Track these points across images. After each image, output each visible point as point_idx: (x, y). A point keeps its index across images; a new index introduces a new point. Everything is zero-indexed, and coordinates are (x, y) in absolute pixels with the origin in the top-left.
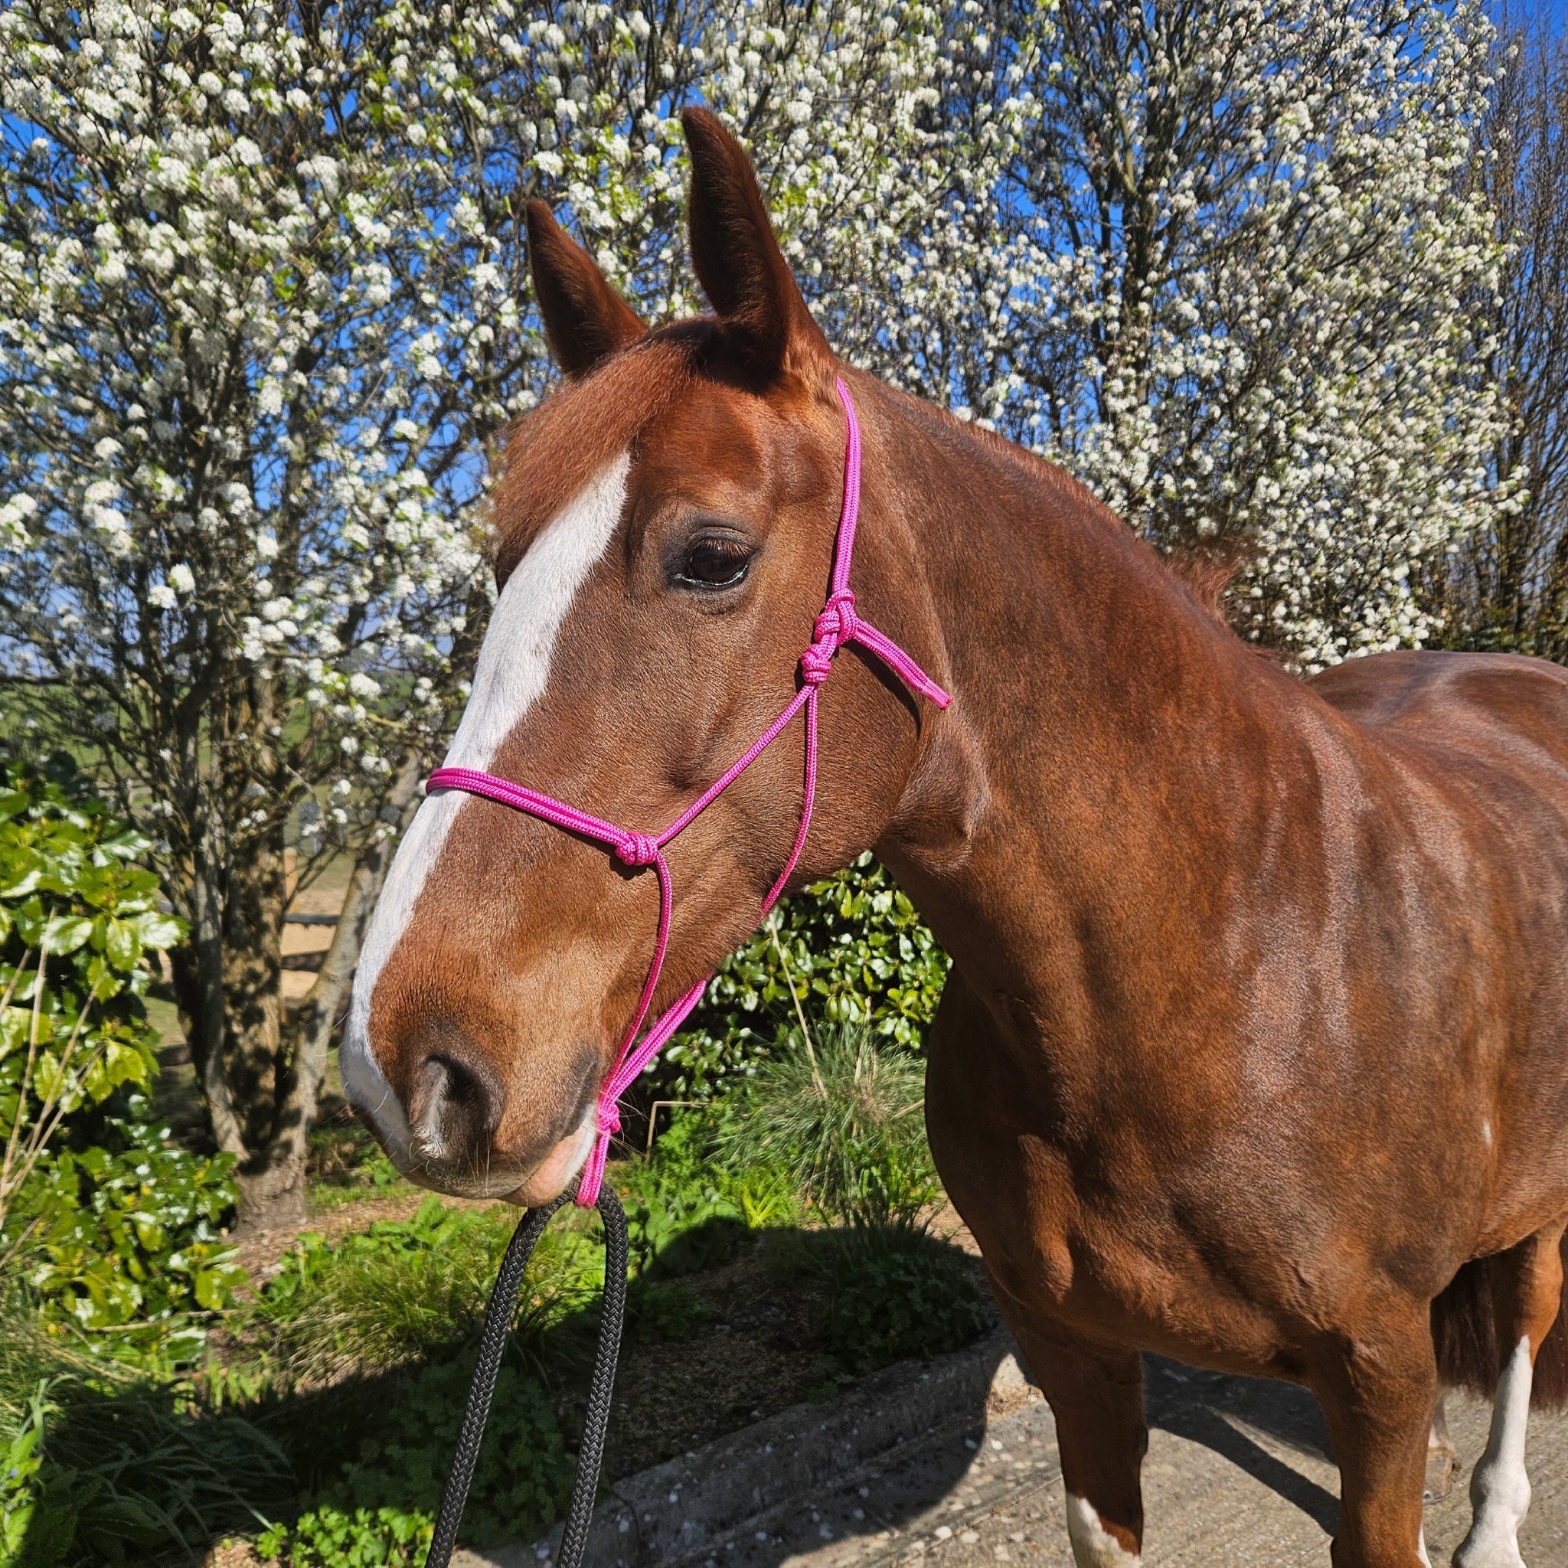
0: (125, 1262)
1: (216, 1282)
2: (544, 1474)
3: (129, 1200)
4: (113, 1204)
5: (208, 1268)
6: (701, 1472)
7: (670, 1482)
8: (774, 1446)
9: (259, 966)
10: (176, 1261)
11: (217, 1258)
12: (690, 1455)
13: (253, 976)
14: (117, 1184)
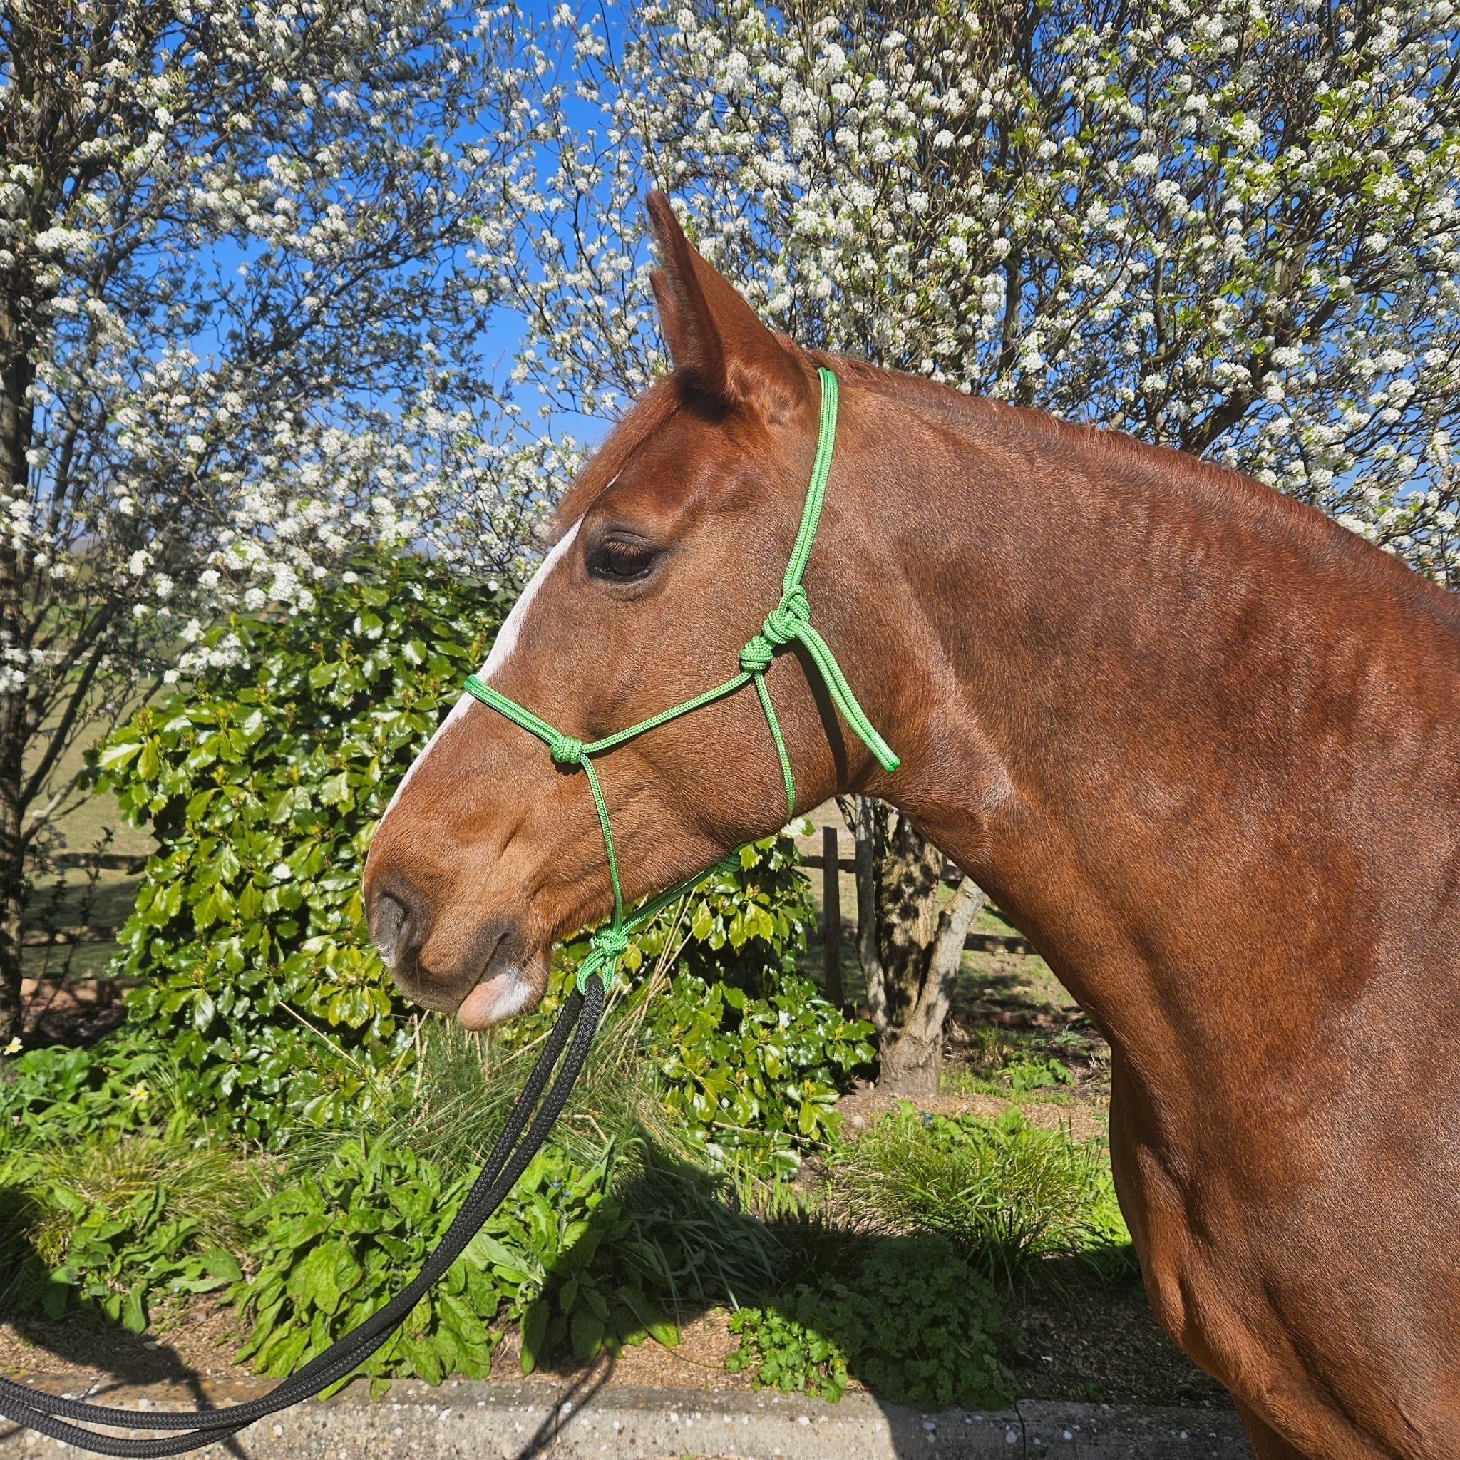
0: (751, 1081)
1: (817, 1116)
2: (954, 1362)
3: (763, 1033)
4: (751, 1032)
5: (814, 1103)
6: (1105, 1427)
7: (1072, 1420)
9: (915, 870)
10: (792, 1091)
11: (821, 1097)
12: (1105, 1406)
13: (909, 879)
14: (759, 1018)
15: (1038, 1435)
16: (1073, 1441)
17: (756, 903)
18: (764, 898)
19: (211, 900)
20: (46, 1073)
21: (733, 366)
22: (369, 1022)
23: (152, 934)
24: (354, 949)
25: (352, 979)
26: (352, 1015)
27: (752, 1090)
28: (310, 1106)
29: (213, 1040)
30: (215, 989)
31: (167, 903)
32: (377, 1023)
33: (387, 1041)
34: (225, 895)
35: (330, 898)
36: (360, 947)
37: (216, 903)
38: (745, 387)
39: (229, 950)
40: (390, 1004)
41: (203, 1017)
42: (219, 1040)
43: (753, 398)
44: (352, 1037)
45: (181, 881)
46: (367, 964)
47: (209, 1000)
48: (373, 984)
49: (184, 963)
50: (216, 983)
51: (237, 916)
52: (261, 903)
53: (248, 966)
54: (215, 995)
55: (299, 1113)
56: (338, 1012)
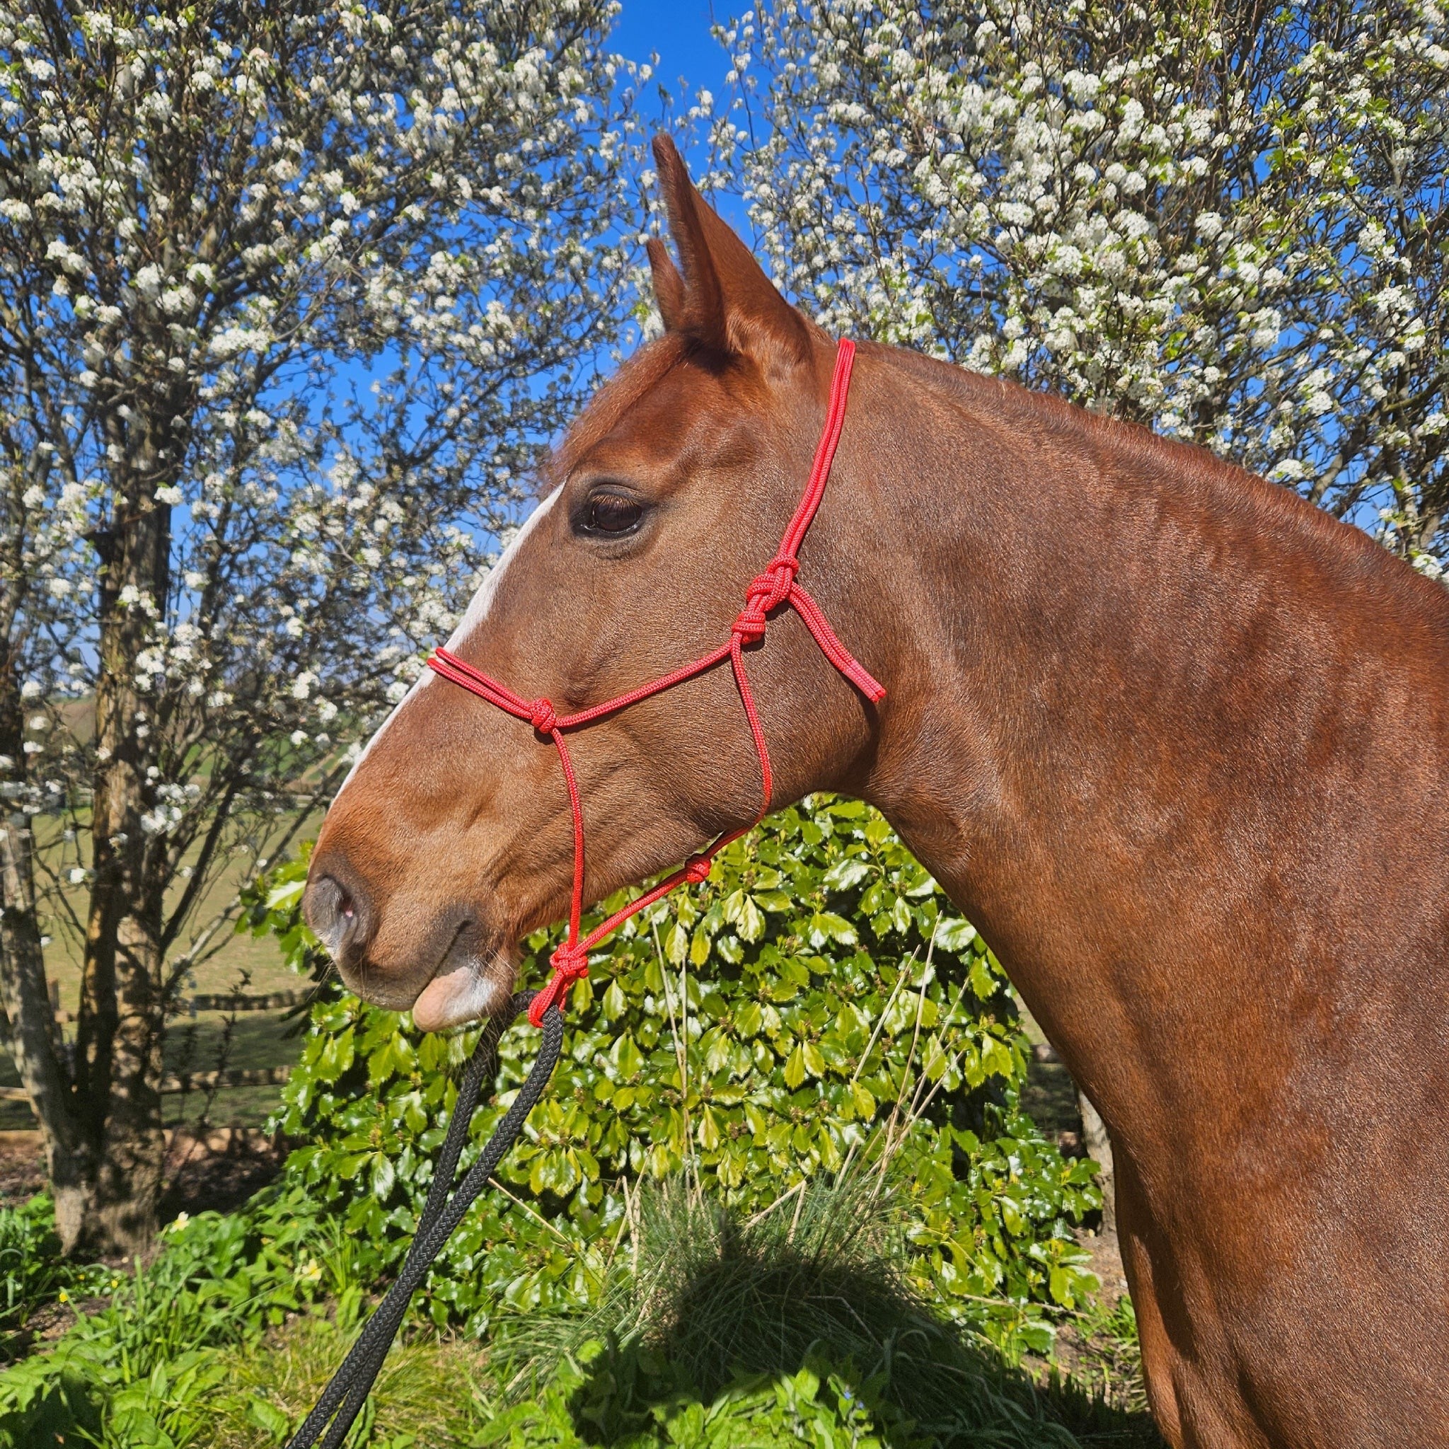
0: (991, 1239)
1: (1070, 1280)
3: (998, 1183)
4: (984, 1183)
5: (1063, 1265)
10: (1036, 1251)
11: (1072, 1258)
14: (989, 1166)
17: (992, 1035)
18: (999, 1029)
19: (387, 1050)
20: (200, 1245)
22: (578, 1187)
23: (321, 1088)
24: (553, 1102)
25: (556, 1138)
26: (558, 1182)
27: (993, 1250)
28: (513, 1288)
29: (393, 1209)
30: (394, 1151)
31: (338, 1054)
32: (583, 1189)
33: (597, 1208)
34: (404, 1045)
35: (524, 1046)
36: (559, 1101)
37: (393, 1054)
39: (409, 1107)
40: (597, 1167)
41: (382, 1187)
42: (398, 1211)
44: (553, 1205)
45: (352, 1029)
46: (570, 1120)
47: (389, 1166)
48: (578, 1143)
49: (356, 1122)
50: (394, 1144)
51: (416, 1069)
52: (445, 1055)
53: (431, 1124)
54: (394, 1158)
55: (499, 1296)
56: (542, 1178)
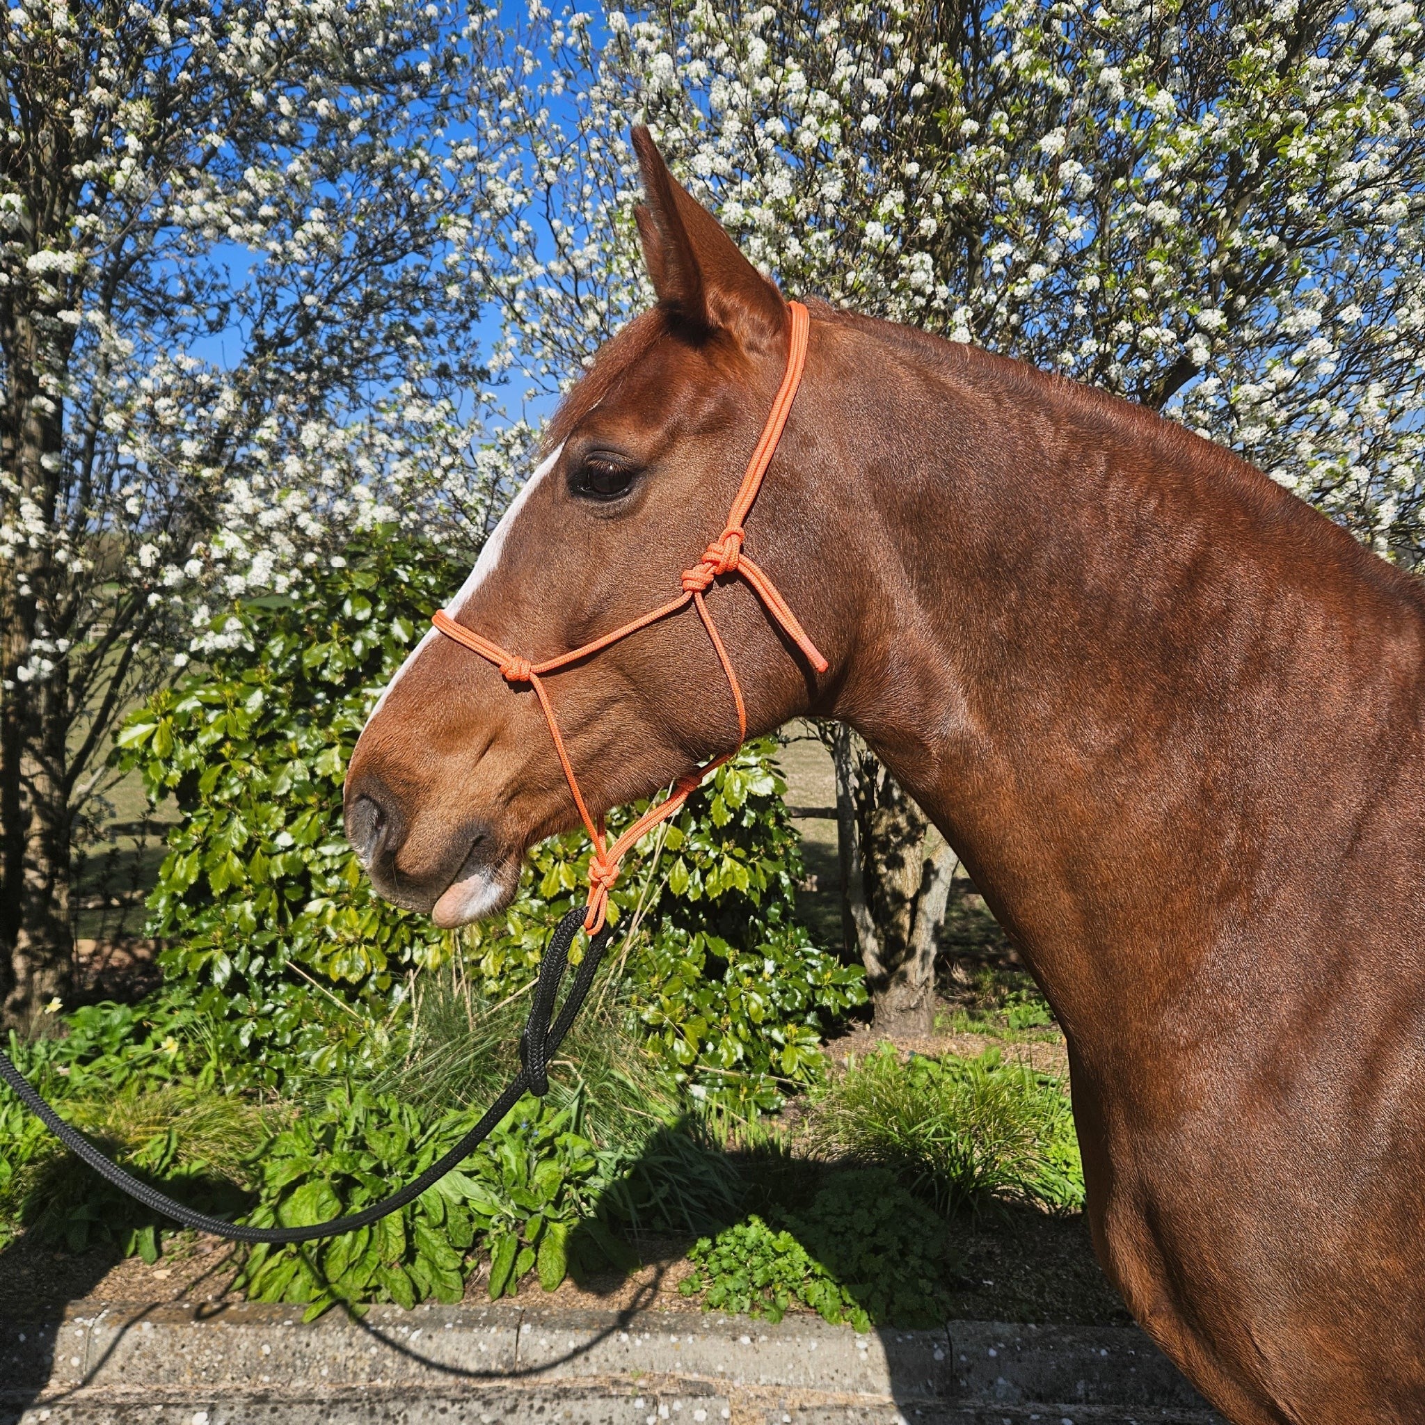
0: (736, 1026)
1: (799, 1057)
3: (748, 981)
4: (736, 981)
5: (797, 1045)
6: (1028, 1344)
7: (997, 1339)
8: (1111, 1352)
9: (902, 821)
10: (777, 1035)
11: (803, 1040)
12: (1033, 1326)
13: (896, 829)
14: (743, 967)
15: (964, 1353)
16: (998, 1358)
17: (732, 857)
18: (740, 853)
19: (224, 867)
20: (94, 1028)
21: (712, 293)
22: (366, 978)
23: (174, 900)
24: (352, 911)
25: (350, 937)
26: (350, 971)
27: (736, 1034)
28: (315, 1057)
29: (232, 995)
30: (231, 948)
31: (186, 870)
32: (373, 978)
33: (388, 994)
34: (236, 863)
35: (328, 862)
36: (358, 908)
37: (228, 870)
38: (724, 314)
39: (242, 914)
40: (386, 959)
41: (220, 977)
42: (238, 996)
43: (732, 324)
44: (352, 992)
45: (198, 850)
46: (365, 923)
47: (227, 960)
48: (368, 942)
49: (205, 925)
50: (232, 943)
51: (248, 882)
52: (268, 868)
53: (260, 927)
54: (232, 955)
55: (307, 1063)
56: (338, 969)
